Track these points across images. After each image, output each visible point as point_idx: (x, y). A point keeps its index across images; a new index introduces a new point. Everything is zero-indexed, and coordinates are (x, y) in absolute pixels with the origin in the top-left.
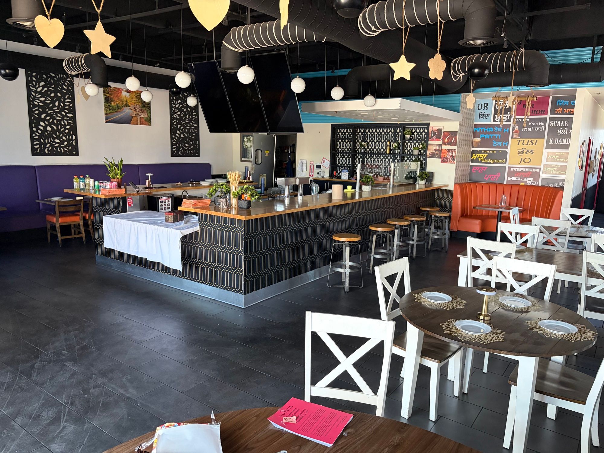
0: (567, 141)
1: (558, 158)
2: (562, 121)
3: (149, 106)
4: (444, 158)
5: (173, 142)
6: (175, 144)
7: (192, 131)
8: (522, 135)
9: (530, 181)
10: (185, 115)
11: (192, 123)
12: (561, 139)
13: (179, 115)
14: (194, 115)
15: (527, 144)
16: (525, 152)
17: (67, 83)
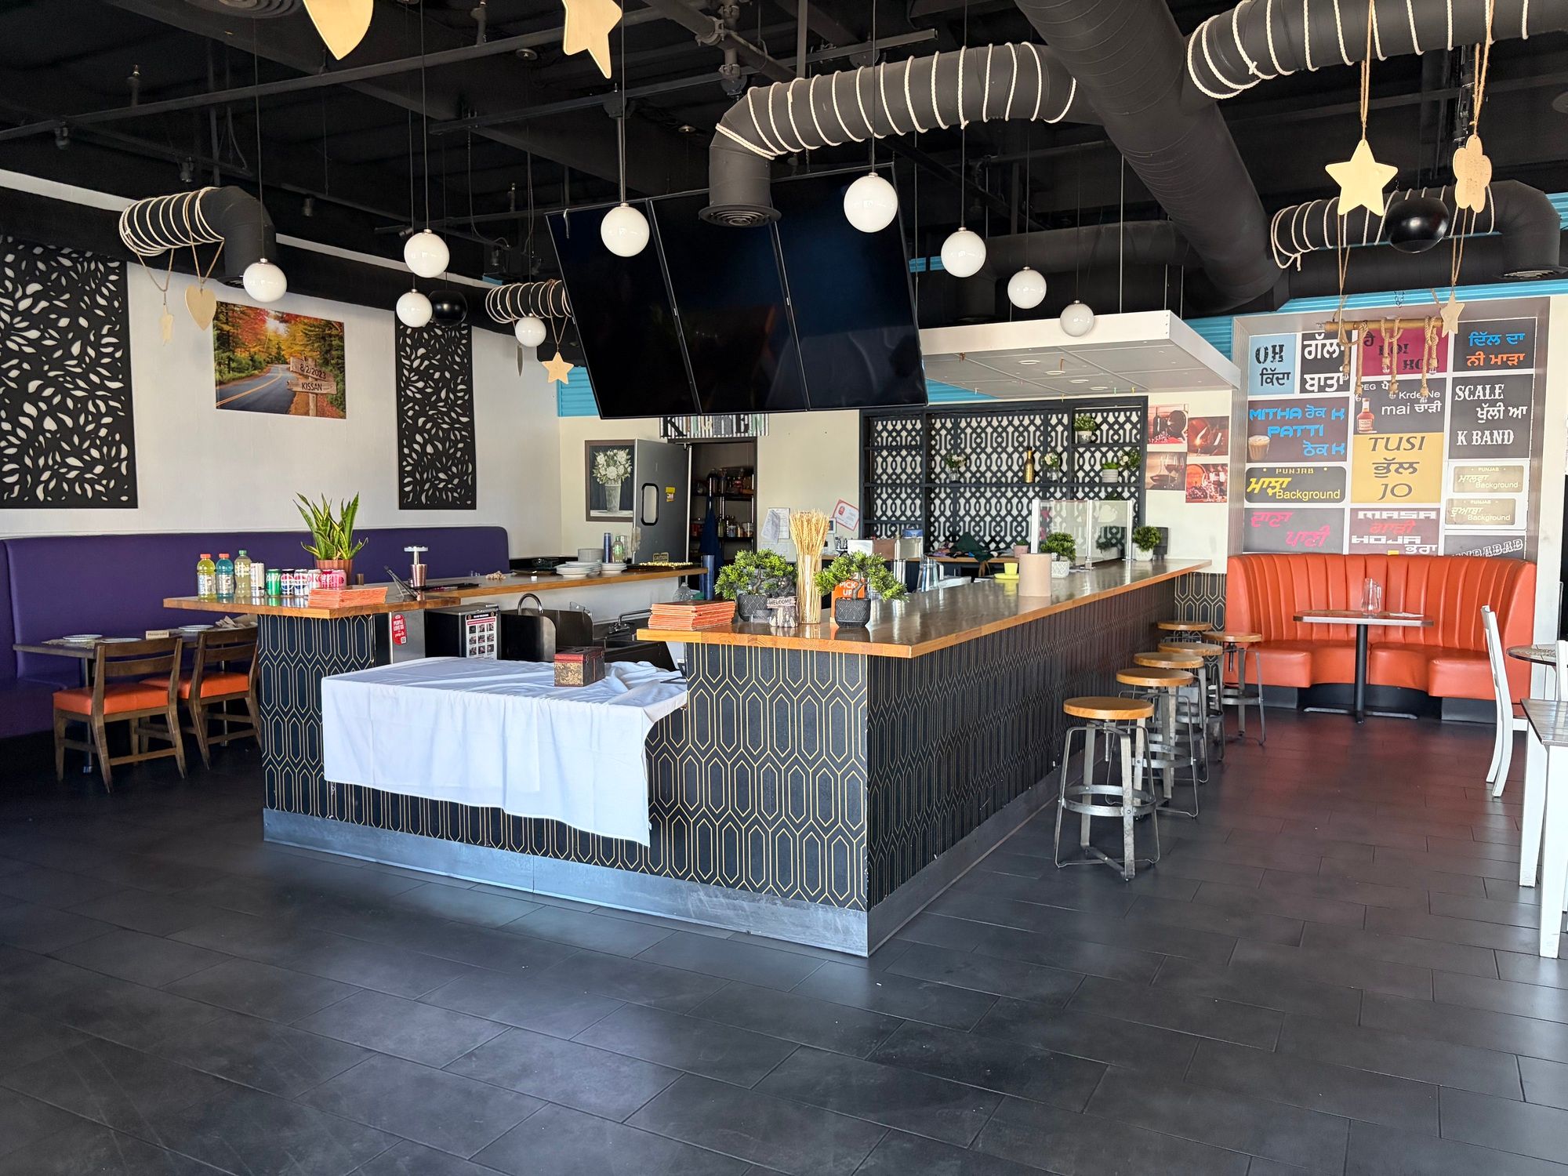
0: (1506, 437)
1: (1484, 481)
2: (1488, 387)
3: (340, 361)
4: (1196, 488)
5: (406, 466)
6: (411, 474)
7: (455, 435)
8: (1382, 425)
9: (1414, 543)
10: (437, 391)
11: (456, 412)
12: (1487, 433)
13: (420, 390)
14: (461, 390)
15: (1398, 448)
16: (1393, 467)
17: (108, 288)
